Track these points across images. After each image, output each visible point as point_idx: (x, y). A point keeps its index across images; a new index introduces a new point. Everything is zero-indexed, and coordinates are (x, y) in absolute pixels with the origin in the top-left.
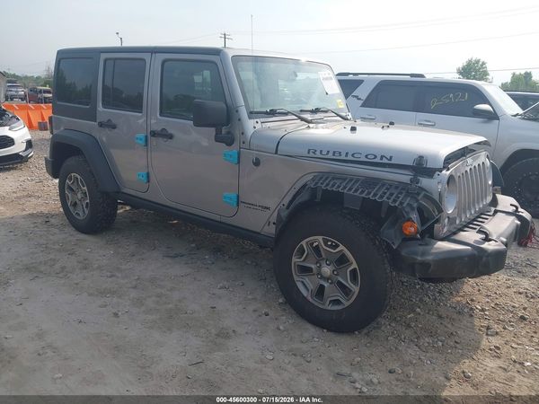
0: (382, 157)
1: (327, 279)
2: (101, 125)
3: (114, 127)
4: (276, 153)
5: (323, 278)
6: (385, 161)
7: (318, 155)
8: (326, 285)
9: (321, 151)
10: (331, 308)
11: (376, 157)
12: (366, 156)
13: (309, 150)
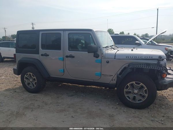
0: (149, 57)
1: (136, 94)
2: (42, 55)
3: (48, 55)
4: (115, 58)
5: (135, 94)
6: (150, 58)
7: (130, 58)
8: (136, 96)
9: (130, 57)
10: (138, 102)
11: (148, 57)
12: (145, 57)
13: (126, 57)
